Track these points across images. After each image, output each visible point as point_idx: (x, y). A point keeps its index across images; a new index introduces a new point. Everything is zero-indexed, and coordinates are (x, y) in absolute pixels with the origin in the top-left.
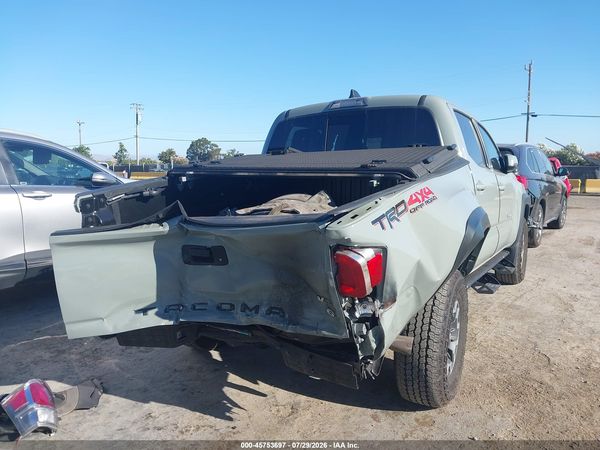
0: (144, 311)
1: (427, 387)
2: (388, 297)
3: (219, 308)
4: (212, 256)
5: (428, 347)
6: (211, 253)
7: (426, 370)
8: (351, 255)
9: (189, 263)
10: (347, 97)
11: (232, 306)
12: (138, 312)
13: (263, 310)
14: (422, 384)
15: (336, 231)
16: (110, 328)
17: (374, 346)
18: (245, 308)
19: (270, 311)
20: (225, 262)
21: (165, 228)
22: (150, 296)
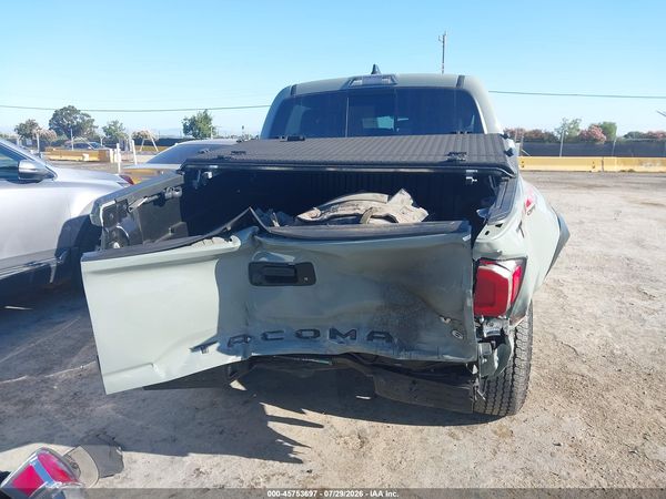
0: (203, 347)
1: (511, 397)
2: (517, 311)
3: (298, 335)
4: (297, 275)
5: (515, 356)
6: (296, 272)
7: (513, 380)
8: (496, 269)
9: (259, 284)
10: (369, 73)
11: (317, 333)
12: (195, 349)
13: (363, 335)
14: (507, 395)
15: (488, 244)
16: (161, 375)
17: (496, 365)
18: (334, 334)
19: (371, 337)
20: (312, 281)
21: (235, 243)
22: (211, 328)
